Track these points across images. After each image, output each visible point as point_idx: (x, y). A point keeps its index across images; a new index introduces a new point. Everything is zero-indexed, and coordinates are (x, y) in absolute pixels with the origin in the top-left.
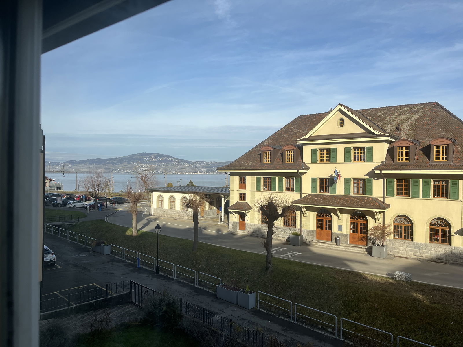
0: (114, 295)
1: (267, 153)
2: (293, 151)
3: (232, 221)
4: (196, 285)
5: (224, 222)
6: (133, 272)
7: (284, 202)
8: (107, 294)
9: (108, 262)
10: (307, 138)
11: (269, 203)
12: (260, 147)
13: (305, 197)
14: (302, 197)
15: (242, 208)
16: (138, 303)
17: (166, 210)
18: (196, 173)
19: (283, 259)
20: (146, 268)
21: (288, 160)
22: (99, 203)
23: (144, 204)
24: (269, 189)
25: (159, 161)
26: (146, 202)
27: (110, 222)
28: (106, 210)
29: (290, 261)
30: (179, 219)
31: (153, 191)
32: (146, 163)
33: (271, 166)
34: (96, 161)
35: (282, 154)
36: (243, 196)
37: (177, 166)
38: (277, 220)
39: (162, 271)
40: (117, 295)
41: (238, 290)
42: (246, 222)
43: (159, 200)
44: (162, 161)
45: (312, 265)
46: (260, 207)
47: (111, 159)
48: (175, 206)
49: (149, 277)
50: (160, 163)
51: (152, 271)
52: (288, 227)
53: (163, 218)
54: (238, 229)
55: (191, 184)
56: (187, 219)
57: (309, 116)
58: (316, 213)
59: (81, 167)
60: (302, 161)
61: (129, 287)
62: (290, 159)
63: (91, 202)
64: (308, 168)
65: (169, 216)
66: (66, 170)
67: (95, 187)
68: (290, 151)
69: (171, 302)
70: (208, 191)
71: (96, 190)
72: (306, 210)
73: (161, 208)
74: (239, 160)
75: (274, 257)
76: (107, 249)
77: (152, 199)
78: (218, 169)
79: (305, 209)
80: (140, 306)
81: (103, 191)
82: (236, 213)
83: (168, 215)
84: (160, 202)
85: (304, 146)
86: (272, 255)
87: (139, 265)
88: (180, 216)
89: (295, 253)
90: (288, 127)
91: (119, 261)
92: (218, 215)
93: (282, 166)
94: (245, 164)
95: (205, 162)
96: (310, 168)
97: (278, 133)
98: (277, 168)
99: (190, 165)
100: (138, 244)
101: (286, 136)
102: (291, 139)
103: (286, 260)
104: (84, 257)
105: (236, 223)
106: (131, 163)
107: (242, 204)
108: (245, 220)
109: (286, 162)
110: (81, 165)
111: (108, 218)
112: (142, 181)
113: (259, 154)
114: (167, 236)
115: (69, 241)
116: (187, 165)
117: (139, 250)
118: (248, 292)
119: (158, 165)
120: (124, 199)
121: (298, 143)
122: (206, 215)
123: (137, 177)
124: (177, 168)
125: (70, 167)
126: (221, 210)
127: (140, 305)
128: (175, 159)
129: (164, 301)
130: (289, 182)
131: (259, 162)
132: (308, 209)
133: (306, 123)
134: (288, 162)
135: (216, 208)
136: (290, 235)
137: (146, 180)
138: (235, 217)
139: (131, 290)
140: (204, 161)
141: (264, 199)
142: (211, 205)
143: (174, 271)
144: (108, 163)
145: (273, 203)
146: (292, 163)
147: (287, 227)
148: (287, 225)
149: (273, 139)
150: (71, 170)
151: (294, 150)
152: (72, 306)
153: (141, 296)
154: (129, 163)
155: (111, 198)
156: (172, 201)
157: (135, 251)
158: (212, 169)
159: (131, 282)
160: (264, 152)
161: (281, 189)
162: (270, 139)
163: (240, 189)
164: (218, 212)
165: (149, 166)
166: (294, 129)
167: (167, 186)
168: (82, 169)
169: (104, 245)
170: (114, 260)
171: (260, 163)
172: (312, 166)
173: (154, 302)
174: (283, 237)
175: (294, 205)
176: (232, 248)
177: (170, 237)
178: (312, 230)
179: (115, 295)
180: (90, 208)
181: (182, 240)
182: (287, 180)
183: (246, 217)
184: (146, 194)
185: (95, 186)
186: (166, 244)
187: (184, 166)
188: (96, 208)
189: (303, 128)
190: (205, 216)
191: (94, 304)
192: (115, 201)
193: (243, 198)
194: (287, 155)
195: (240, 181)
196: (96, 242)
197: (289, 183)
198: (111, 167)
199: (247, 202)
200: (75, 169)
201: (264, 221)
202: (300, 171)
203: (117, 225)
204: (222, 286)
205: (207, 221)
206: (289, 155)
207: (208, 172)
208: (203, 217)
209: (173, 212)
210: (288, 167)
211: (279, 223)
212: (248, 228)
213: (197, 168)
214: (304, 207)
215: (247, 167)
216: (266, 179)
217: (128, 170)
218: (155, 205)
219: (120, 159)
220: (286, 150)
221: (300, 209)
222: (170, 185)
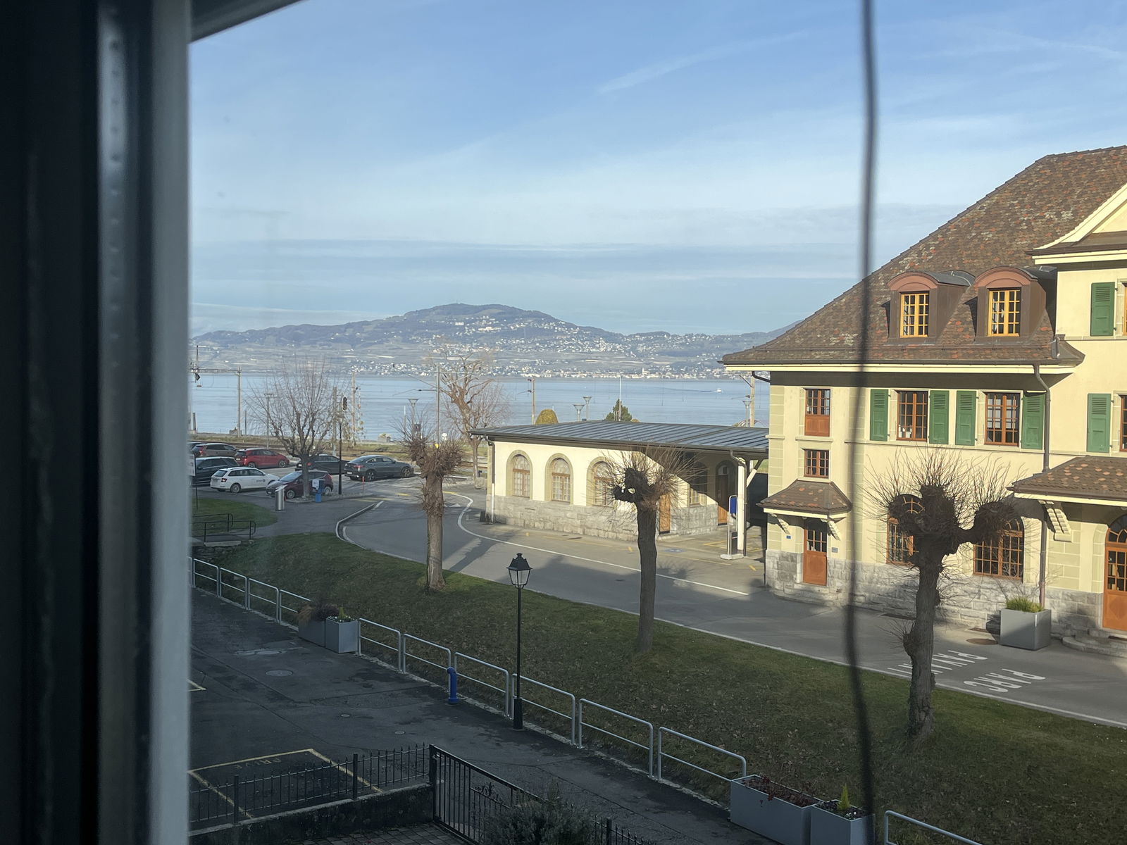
0: (378, 794)
1: (913, 302)
2: (1017, 291)
3: (778, 551)
4: (655, 772)
5: (745, 552)
6: (433, 717)
7: (986, 487)
8: (355, 789)
9: (351, 679)
10: (1076, 243)
11: (924, 489)
12: (886, 280)
13: (1060, 468)
14: (1051, 466)
15: (814, 503)
16: (457, 825)
17: (540, 503)
18: (634, 377)
19: (973, 696)
20: (478, 704)
21: (997, 327)
22: (315, 475)
23: (464, 483)
24: (920, 434)
25: (508, 334)
26: (470, 474)
27: (351, 541)
28: (337, 500)
29: (1003, 703)
30: (584, 537)
31: (493, 437)
32: (465, 340)
33: (927, 349)
34: (299, 331)
35: (973, 305)
36: (817, 461)
37: (569, 350)
38: (954, 552)
39: (531, 718)
40: (388, 793)
41: (808, 803)
42: (831, 555)
43: (516, 471)
44: (518, 334)
45: (1089, 725)
46: (890, 504)
47: (349, 325)
48: (569, 491)
49: (490, 736)
50: (509, 342)
51: (499, 716)
52: (992, 577)
53: (527, 532)
54: (798, 581)
55: (621, 416)
56: (612, 539)
57: (1080, 157)
58: (1104, 529)
59: (251, 353)
60: (1054, 333)
61: (427, 769)
62: (1006, 323)
63: (291, 474)
64: (1076, 358)
65: (548, 526)
66: (204, 363)
67: (302, 423)
68: (1007, 294)
69: (576, 829)
70: (685, 439)
71: (305, 431)
72: (1065, 517)
73: (521, 499)
74: (803, 328)
75: (940, 689)
76: (348, 635)
77: (489, 465)
78: (728, 361)
79: (1063, 514)
80: (463, 835)
81: (328, 437)
82: (791, 520)
83: (545, 521)
84: (519, 475)
85: (1061, 275)
86: (933, 682)
87: (453, 694)
88: (588, 528)
89: (1020, 674)
90: (997, 203)
91: (387, 677)
92: (721, 529)
93: (973, 349)
94: (829, 341)
95: (668, 335)
96: (1083, 356)
97: (957, 226)
98: (956, 356)
99: (614, 348)
100: (447, 618)
101: (988, 235)
102: (1010, 246)
103: (988, 699)
104: (272, 656)
105: (792, 558)
106: (413, 342)
107: (815, 491)
108: (825, 550)
109: (990, 334)
110: (250, 347)
111: (344, 529)
112: (452, 402)
113: (882, 306)
114: (547, 597)
115: (223, 602)
116: (603, 346)
117: (452, 639)
118: (845, 811)
119: (503, 347)
120: (394, 462)
121: (1037, 262)
122: (680, 526)
123: (440, 390)
124: (570, 357)
125: (216, 355)
126: (734, 511)
127: (466, 834)
128: (558, 325)
129: (551, 826)
130: (1001, 410)
131: (883, 334)
132: (1074, 513)
133: (1070, 184)
134: (998, 334)
135: (714, 502)
136: (1000, 608)
137: (467, 398)
138: (789, 537)
139: (433, 779)
140: (665, 333)
141: (906, 474)
142: (694, 490)
143: (577, 718)
144: (337, 340)
145: (941, 488)
146: (1014, 339)
147: (986, 579)
148: (986, 570)
149: (937, 247)
150: (218, 364)
151: (1020, 288)
152: (246, 822)
153: (467, 802)
154: (405, 341)
155: (352, 460)
156: (560, 475)
157: (438, 642)
158: (693, 360)
159: (433, 750)
160: (903, 297)
161: (965, 436)
162: (927, 247)
163: (806, 434)
164: (722, 516)
165: (474, 351)
166: (1023, 207)
167: (537, 422)
168: (253, 362)
169: (336, 620)
170: (370, 675)
171: (885, 339)
172: (1094, 350)
173: (515, 825)
174: (970, 614)
175: (1018, 495)
176: (780, 649)
177: (554, 598)
178: (1089, 594)
179: (380, 792)
180: (285, 493)
181: (597, 611)
182: (990, 401)
183: (830, 538)
184: (468, 449)
185: (302, 418)
186: (543, 624)
187: (594, 350)
188: (306, 494)
189: (1059, 204)
190: (674, 529)
191: (316, 817)
192: (366, 469)
193: (818, 466)
194: (994, 309)
195: (810, 405)
196: (310, 608)
197: (998, 413)
198: (349, 354)
199: (832, 483)
200: (234, 360)
201: (899, 553)
202: (1044, 370)
203: (377, 551)
204: (751, 782)
205: (681, 546)
206: (1002, 306)
207: (679, 372)
208: (668, 532)
209: (562, 514)
210: (995, 354)
211: (960, 562)
212: (836, 580)
213: (640, 356)
214: (1056, 505)
215: (837, 353)
216: (910, 400)
217: (403, 365)
218: (499, 488)
219: (377, 327)
220: (990, 289)
221: (1041, 512)
222: (548, 417)
